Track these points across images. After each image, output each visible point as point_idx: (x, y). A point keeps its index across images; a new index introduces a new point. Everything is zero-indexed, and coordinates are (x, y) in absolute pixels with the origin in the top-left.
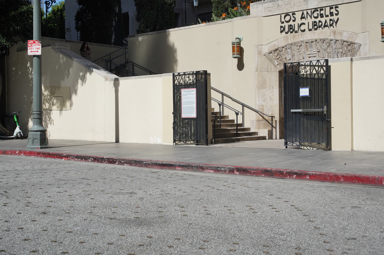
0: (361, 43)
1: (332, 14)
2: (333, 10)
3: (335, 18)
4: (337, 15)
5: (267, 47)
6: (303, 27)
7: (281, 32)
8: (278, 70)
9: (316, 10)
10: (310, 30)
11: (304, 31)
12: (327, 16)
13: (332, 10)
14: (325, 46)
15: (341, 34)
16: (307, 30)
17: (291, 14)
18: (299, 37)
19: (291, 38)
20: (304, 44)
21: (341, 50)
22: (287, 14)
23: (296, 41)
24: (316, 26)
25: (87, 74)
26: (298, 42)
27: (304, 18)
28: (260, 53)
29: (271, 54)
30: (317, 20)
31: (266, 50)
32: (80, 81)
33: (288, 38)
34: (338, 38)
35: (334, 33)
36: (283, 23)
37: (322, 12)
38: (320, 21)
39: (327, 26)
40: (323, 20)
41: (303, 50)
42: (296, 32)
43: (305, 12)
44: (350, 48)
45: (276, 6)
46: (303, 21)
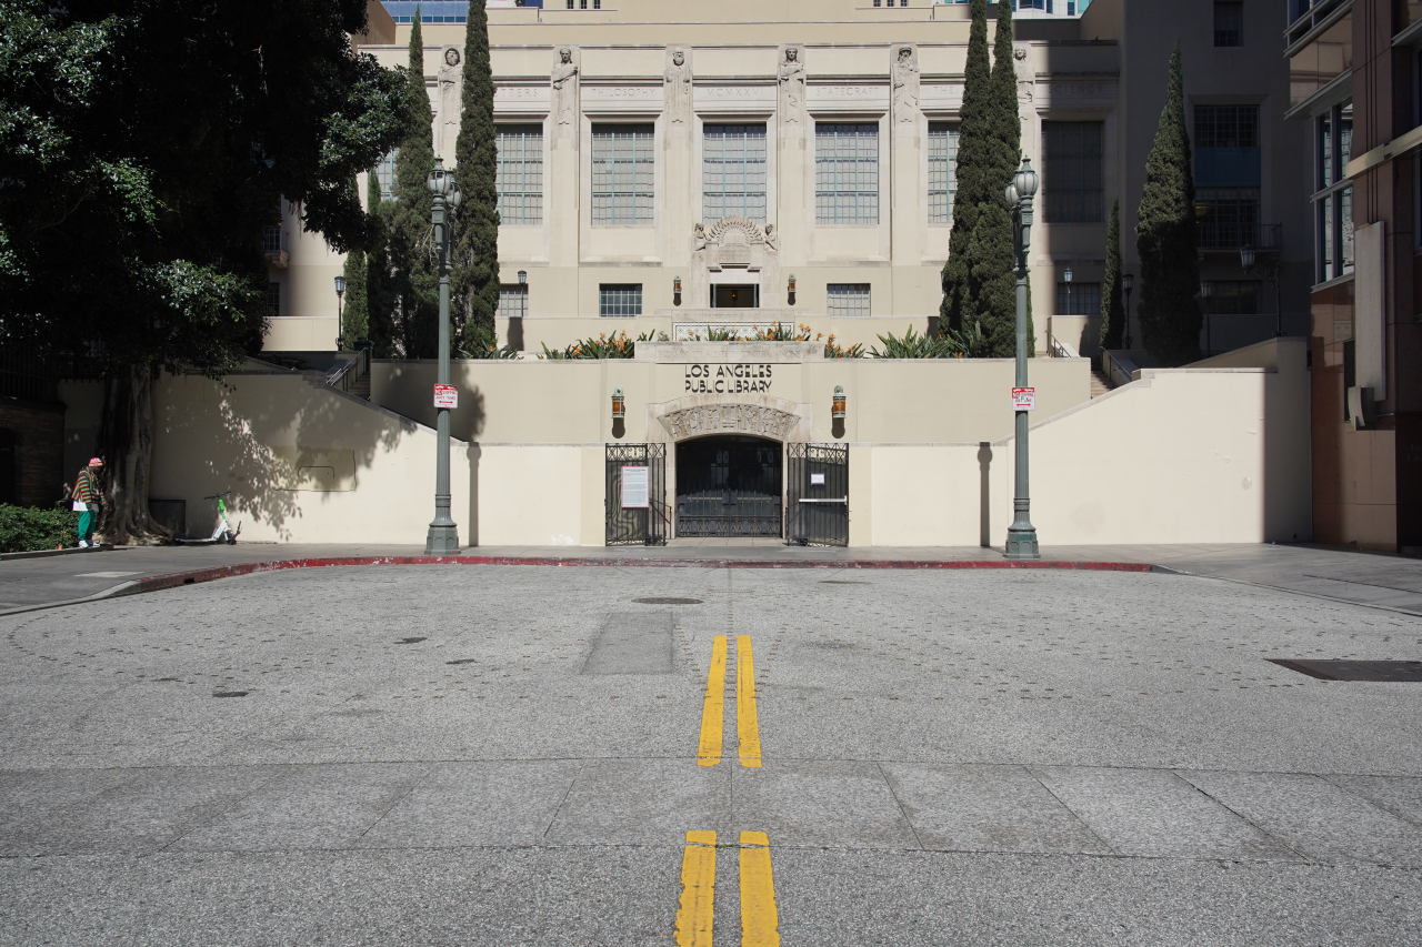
0: (801, 415)
1: (762, 375)
2: (764, 370)
3: (765, 379)
4: (768, 376)
5: (663, 407)
6: (720, 387)
7: (687, 388)
8: (675, 440)
9: (740, 366)
10: (731, 391)
11: (721, 391)
12: (755, 376)
13: (762, 370)
14: (749, 414)
15: (774, 401)
16: (726, 391)
17: (702, 366)
18: (714, 399)
19: (701, 399)
20: (719, 410)
21: (770, 422)
22: (696, 366)
23: (709, 403)
24: (740, 388)
25: (400, 432)
26: (712, 406)
27: (722, 374)
28: (651, 415)
29: (668, 418)
30: (742, 379)
31: (661, 411)
32: (380, 445)
33: (696, 398)
34: (770, 406)
35: (765, 399)
36: (688, 376)
37: (748, 370)
38: (746, 382)
39: (755, 389)
40: (750, 380)
41: (716, 416)
42: (709, 391)
43: (724, 367)
44: (784, 420)
45: (678, 352)
46: (721, 377)
